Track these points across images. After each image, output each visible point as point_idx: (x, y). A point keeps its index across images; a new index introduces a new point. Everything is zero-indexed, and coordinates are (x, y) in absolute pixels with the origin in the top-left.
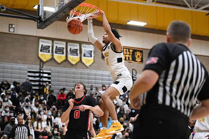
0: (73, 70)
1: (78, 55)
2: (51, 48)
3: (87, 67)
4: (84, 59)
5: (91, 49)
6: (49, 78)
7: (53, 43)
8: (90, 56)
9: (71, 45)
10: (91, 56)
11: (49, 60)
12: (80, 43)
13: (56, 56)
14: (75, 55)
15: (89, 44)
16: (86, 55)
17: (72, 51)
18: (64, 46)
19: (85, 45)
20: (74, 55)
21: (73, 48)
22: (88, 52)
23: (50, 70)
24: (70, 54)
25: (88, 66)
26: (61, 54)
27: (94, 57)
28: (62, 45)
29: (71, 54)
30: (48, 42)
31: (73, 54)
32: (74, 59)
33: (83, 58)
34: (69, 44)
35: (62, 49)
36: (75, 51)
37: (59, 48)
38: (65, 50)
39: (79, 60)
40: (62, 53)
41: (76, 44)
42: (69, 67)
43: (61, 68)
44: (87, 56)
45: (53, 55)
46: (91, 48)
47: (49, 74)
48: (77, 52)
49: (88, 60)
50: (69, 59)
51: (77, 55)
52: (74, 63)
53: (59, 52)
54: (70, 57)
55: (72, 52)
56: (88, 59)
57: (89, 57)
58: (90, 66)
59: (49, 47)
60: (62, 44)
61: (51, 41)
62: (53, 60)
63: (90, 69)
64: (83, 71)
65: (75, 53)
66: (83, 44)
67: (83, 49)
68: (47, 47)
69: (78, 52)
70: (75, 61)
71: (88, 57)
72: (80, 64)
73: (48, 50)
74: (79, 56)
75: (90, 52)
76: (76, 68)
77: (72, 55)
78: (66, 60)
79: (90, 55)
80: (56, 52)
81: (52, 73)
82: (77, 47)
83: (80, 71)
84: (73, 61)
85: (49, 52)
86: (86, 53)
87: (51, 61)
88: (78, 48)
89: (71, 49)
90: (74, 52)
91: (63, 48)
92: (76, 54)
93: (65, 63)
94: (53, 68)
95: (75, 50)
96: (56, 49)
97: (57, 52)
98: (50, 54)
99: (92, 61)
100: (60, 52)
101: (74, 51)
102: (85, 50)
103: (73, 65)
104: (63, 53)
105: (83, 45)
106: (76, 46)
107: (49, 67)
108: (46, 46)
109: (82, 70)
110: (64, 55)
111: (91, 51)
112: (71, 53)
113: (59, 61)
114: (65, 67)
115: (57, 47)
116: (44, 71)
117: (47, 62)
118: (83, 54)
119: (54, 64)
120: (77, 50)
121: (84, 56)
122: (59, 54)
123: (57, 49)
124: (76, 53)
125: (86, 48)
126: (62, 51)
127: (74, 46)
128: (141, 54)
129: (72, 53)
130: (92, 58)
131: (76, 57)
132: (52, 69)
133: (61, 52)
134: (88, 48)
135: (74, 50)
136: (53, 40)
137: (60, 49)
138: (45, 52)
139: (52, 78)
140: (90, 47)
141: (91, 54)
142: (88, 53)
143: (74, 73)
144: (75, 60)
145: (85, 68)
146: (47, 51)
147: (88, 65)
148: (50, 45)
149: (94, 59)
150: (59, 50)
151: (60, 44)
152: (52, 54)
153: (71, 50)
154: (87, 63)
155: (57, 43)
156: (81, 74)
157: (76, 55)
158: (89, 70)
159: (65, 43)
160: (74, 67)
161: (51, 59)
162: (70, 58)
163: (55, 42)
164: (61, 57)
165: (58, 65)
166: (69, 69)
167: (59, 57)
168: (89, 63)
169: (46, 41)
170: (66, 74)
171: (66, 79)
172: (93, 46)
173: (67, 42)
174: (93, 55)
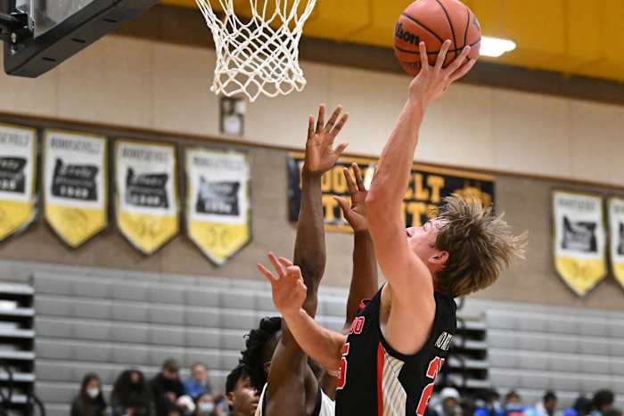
0: (145, 281)
1: (166, 206)
2: (29, 171)
3: (214, 265)
4: (198, 226)
5: (232, 176)
6: (25, 322)
7: (40, 141)
8: (228, 208)
9: (135, 154)
10: (235, 211)
11: (25, 225)
12: (181, 143)
13: (56, 209)
14: (153, 205)
15: (225, 150)
16: (207, 206)
17: (140, 185)
18: (98, 160)
19: (202, 154)
20: (146, 205)
21: (143, 168)
22: (219, 189)
23: (31, 281)
24: (128, 201)
25: (219, 260)
26: (81, 198)
27: (250, 212)
28: (88, 153)
29: (135, 199)
30: (14, 141)
31: (143, 199)
32: (148, 222)
33: (194, 218)
34: (122, 146)
35: (86, 173)
36: (156, 187)
37: (70, 167)
38: (100, 180)
39: (171, 228)
40: (85, 193)
41: (156, 149)
42: (124, 268)
43: (87, 270)
44: (214, 207)
45: (40, 205)
46: (234, 169)
47: (24, 300)
48: (162, 186)
49: (219, 230)
50: (124, 226)
51: (164, 203)
52: (147, 245)
53: (70, 191)
54: (127, 216)
55: (137, 189)
56: (219, 225)
57: (224, 213)
58: (230, 259)
59: (22, 162)
60: (88, 148)
61: (28, 135)
62: (42, 231)
63: (230, 277)
64: (197, 284)
65: (153, 195)
66: (193, 146)
67: (194, 173)
68: (11, 164)
69: (170, 186)
70: (153, 234)
71: (218, 213)
72: (179, 249)
73: (17, 177)
74: (172, 211)
75: (228, 189)
76: (160, 270)
77: (139, 204)
78: (110, 229)
79: (227, 203)
80: (56, 191)
81: (37, 298)
82: (163, 163)
83: (180, 284)
84: (143, 233)
85: (20, 188)
86: (207, 194)
87: (29, 237)
88: (167, 166)
89: (130, 173)
90: (149, 189)
91: (93, 170)
92: (156, 200)
93: (102, 245)
94: (43, 273)
95: (154, 181)
96: (57, 173)
97: (63, 190)
98: (27, 198)
99: (240, 238)
100: (75, 187)
101: (148, 181)
102: (203, 180)
103: (141, 255)
104: (92, 196)
105: (191, 155)
106: (159, 157)
107: (24, 268)
108: (8, 159)
109: (191, 279)
110: (100, 205)
111: (236, 186)
112: (133, 193)
113: (74, 234)
114: (100, 264)
115: (59, 163)
118: (192, 201)
119: (49, 250)
120: (163, 177)
121: (201, 207)
122: (74, 197)
123: (63, 171)
124: (160, 192)
125: (210, 171)
126: (89, 184)
127: (148, 157)
128: (487, 197)
129: (139, 194)
130: (241, 221)
131: (159, 213)
132: (37, 276)
133: (82, 187)
134: (217, 166)
135: (151, 176)
137: (77, 173)
139: (37, 320)
140: (227, 164)
141: (232, 199)
142: (220, 194)
143: (149, 297)
144: (156, 228)
145: (207, 267)
146: (13, 185)
147: (218, 253)
148: (27, 152)
149: (250, 223)
150: (74, 181)
151: (76, 148)
152: (35, 200)
153: (135, 180)
154: (213, 244)
155: (64, 144)
156: (186, 299)
157: (158, 206)
158: (225, 281)
159: (100, 144)
160: (146, 263)
162: (130, 222)
163: (50, 136)
164: (81, 214)
165: (69, 256)
166: (122, 273)
167: (71, 216)
168: (224, 245)
169: (5, 135)
170: (108, 303)
171: (108, 324)
172: (246, 158)
173: (113, 136)
174: (243, 204)
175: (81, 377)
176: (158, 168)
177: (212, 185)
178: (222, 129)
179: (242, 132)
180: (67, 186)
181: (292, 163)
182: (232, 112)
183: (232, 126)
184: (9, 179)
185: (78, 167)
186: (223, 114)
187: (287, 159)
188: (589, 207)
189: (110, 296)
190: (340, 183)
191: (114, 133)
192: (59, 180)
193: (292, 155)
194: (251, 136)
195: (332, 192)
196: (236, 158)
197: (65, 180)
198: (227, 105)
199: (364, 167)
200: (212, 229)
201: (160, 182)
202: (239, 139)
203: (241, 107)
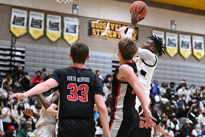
0: (52, 48)
2: (25, 21)
4: (66, 36)
5: (75, 24)
6: (23, 57)
7: (28, 14)
8: (74, 31)
9: (51, 18)
10: (75, 32)
11: (23, 34)
12: (63, 16)
13: (32, 30)
14: (55, 30)
15: (73, 17)
16: (69, 31)
17: (53, 25)
18: (42, 18)
19: (68, 18)
20: (54, 30)
21: (53, 21)
23: (24, 47)
24: (49, 29)
25: (71, 44)
26: (38, 28)
27: (79, 33)
28: (40, 17)
29: (51, 28)
30: (22, 13)
31: (53, 29)
32: (54, 34)
33: (65, 34)
34: (48, 16)
35: (39, 22)
36: (56, 26)
37: (35, 20)
38: (43, 24)
39: (60, 36)
40: (39, 27)
41: (57, 16)
42: (48, 45)
43: (38, 45)
44: (70, 31)
45: (28, 29)
46: (75, 22)
47: (23, 52)
48: (58, 26)
49: (71, 37)
50: (48, 35)
51: (58, 30)
52: (54, 39)
53: (35, 26)
54: (49, 33)
56: (71, 35)
57: (72, 33)
59: (24, 18)
60: (40, 16)
61: (26, 12)
62: (28, 35)
65: (55, 28)
66: (65, 16)
67: (66, 23)
68: (21, 19)
69: (60, 26)
70: (55, 37)
72: (61, 41)
73: (23, 22)
74: (60, 32)
75: (74, 27)
76: (56, 46)
77: (52, 30)
78: (45, 36)
79: (73, 30)
80: (32, 26)
81: (26, 52)
84: (53, 37)
85: (23, 25)
86: (69, 28)
87: (25, 37)
88: (59, 21)
89: (50, 22)
90: (55, 26)
91: (41, 21)
92: (56, 29)
93: (42, 39)
94: (28, 46)
95: (56, 24)
97: (34, 26)
98: (25, 27)
99: (76, 39)
100: (36, 25)
102: (68, 24)
103: (52, 42)
104: (41, 27)
105: (65, 18)
106: (57, 19)
107: (23, 44)
108: (20, 18)
109: (64, 48)
110: (42, 30)
111: (76, 26)
112: (51, 27)
113: (36, 36)
114: (42, 44)
115: (33, 19)
116: (17, 49)
117: (20, 37)
118: (65, 29)
119: (30, 40)
120: (58, 23)
121: (67, 31)
122: (36, 27)
123: (34, 21)
124: (57, 27)
125: (69, 22)
126: (40, 24)
127: (55, 18)
128: (136, 31)
129: (52, 27)
130: (77, 35)
131: (56, 32)
132: (26, 46)
133: (38, 25)
134: (71, 21)
135: (55, 23)
136: (29, 10)
137: (37, 21)
138: (18, 25)
139: (26, 57)
140: (74, 21)
141: (75, 29)
142: (72, 28)
143: (53, 52)
144: (56, 36)
146: (21, 24)
147: (71, 42)
148: (25, 16)
149: (79, 35)
150: (36, 24)
151: (37, 16)
152: (26, 28)
153: (51, 24)
154: (70, 40)
155: (34, 15)
156: (62, 53)
157: (57, 30)
159: (43, 15)
160: (53, 44)
161: (26, 34)
163: (31, 12)
164: (38, 31)
165: (34, 42)
166: (47, 46)
167: (35, 32)
168: (72, 40)
169: (20, 12)
170: (43, 53)
171: (43, 59)
172: (79, 19)
173: (46, 13)
174: (77, 31)
175: (36, 71)
176: (57, 21)
177: (70, 26)
178: (73, 12)
179: (78, 13)
180: (35, 25)
181: (90, 21)
182: (75, 8)
183: (75, 12)
184: (20, 23)
185: (38, 20)
186: (73, 9)
187: (88, 20)
188: (161, 34)
189: (44, 51)
190: (101, 26)
191: (46, 12)
192: (33, 23)
193: (90, 19)
194: (80, 14)
195: (99, 28)
196: (76, 19)
197: (34, 23)
198: (74, 7)
199: (107, 23)
200: (69, 36)
201: (57, 24)
202: (77, 15)
203: (78, 7)
